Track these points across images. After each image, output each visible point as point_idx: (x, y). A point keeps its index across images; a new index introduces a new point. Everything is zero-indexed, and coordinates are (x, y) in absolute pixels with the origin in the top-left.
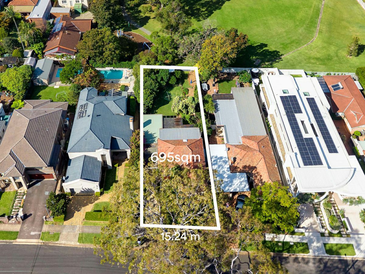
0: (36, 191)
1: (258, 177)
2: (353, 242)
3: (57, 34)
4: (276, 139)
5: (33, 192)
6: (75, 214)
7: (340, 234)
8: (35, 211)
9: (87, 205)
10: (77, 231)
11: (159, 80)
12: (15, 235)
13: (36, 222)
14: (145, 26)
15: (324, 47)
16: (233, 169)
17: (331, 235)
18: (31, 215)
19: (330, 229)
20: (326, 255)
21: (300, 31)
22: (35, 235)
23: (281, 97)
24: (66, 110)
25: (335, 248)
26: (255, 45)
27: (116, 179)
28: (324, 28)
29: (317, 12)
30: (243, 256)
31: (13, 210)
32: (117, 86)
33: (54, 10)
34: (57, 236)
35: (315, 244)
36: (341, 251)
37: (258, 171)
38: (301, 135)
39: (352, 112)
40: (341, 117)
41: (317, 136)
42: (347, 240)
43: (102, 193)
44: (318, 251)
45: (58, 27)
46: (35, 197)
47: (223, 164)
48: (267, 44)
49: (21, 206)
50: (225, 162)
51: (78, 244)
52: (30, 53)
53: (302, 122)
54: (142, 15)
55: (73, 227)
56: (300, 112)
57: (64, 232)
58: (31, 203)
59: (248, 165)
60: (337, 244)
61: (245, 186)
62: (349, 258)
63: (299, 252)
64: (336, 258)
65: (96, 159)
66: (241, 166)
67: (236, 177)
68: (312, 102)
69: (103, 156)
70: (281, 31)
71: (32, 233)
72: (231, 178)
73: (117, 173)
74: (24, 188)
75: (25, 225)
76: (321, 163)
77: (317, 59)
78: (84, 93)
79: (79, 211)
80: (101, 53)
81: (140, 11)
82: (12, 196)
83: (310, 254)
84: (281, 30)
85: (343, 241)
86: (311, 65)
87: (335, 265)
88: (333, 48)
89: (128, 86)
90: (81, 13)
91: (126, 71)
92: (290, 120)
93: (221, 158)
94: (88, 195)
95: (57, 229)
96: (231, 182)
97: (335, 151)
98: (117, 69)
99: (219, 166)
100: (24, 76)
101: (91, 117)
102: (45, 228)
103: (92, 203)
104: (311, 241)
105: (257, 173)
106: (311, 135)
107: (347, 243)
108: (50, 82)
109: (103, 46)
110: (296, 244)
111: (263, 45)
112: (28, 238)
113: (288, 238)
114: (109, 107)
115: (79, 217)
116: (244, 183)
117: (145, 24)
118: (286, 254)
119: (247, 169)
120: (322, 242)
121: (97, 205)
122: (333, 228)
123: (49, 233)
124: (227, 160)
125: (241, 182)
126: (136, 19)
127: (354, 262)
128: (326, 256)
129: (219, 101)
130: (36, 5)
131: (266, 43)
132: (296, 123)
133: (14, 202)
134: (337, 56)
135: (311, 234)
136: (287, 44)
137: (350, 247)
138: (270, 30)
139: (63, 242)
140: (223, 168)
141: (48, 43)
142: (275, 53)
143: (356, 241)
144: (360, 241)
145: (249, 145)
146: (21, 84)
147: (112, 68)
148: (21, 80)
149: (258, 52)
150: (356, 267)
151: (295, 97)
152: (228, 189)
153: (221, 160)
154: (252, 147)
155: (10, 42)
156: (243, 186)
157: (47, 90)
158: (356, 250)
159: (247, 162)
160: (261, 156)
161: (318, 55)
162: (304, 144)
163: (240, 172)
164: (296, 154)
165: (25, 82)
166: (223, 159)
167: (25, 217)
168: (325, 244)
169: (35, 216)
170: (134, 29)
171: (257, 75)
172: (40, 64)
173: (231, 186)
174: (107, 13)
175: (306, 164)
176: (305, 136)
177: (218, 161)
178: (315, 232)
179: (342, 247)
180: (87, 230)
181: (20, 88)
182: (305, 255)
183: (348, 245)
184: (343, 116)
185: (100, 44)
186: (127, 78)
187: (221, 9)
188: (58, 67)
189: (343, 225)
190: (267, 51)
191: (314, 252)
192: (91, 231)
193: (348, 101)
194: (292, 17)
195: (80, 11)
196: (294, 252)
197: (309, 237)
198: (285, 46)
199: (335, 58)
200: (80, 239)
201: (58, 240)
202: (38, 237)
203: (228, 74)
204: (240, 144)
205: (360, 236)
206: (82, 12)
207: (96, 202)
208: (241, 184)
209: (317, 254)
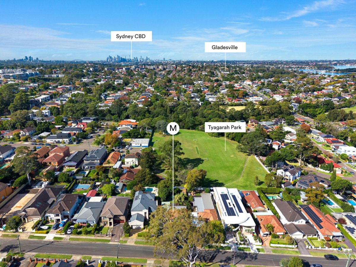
0: (117, 227)
2: (250, 247)
3: (125, 173)
4: (219, 212)
5: (115, 228)
6: (133, 235)
7: (244, 244)
8: (117, 234)
9: (138, 232)
10: (134, 240)
11: (169, 190)
12: (109, 241)
13: (117, 237)
14: (163, 172)
15: (244, 182)
17: (240, 244)
18: (115, 234)
19: (240, 242)
21: (233, 176)
23: (221, 195)
25: (242, 249)
26: (213, 180)
28: (245, 175)
29: (242, 169)
31: (108, 233)
33: (123, 166)
34: (126, 242)
35: (233, 247)
36: (244, 250)
38: (228, 207)
39: (253, 203)
40: (249, 206)
41: (235, 207)
43: (144, 228)
44: (235, 249)
45: (125, 172)
48: (218, 180)
49: (111, 232)
52: (113, 181)
53: (229, 203)
54: (162, 168)
55: (133, 239)
56: (228, 199)
57: (129, 240)
58: (115, 231)
60: (243, 247)
62: (248, 252)
63: (226, 249)
64: (242, 252)
65: (142, 215)
66: (203, 219)
68: (234, 197)
69: (145, 213)
71: (116, 240)
73: (150, 222)
74: (112, 226)
75: (113, 238)
76: (235, 215)
77: (241, 186)
78: (137, 193)
80: (144, 179)
81: (161, 167)
82: (107, 229)
83: (231, 250)
84: (224, 175)
85: (246, 246)
87: (242, 254)
88: (248, 182)
91: (154, 188)
92: (224, 202)
94: (138, 229)
95: (126, 239)
97: (242, 212)
98: (150, 188)
100: (112, 187)
101: (141, 199)
102: (121, 239)
103: (140, 232)
104: (232, 246)
106: (232, 206)
108: (122, 192)
109: (145, 176)
110: (226, 247)
111: (216, 181)
112: (114, 242)
113: (222, 245)
114: (148, 196)
115: (135, 236)
118: (221, 250)
120: (236, 246)
122: (241, 241)
123: (122, 240)
124: (197, 217)
126: (159, 170)
127: (250, 254)
128: (238, 251)
129: (195, 198)
130: (116, 164)
132: (227, 204)
134: (250, 185)
135: (232, 243)
138: (220, 175)
139: (128, 244)
141: (121, 178)
142: (222, 183)
143: (251, 247)
144: (253, 247)
145: (206, 212)
146: (110, 190)
147: (148, 187)
148: (111, 188)
149: (214, 183)
151: (226, 194)
154: (208, 212)
157: (120, 194)
158: (251, 250)
159: (205, 217)
160: (211, 215)
161: (241, 185)
162: (229, 209)
164: (225, 213)
165: (112, 190)
167: (113, 235)
168: (238, 247)
170: (158, 174)
171: (213, 190)
172: (118, 184)
174: (147, 165)
175: (229, 215)
176: (229, 207)
178: (234, 243)
179: (245, 248)
180: (138, 240)
181: (110, 192)
182: (229, 251)
183: (248, 248)
184: (250, 206)
185: (144, 175)
186: (155, 191)
188: (124, 187)
189: (246, 241)
190: (218, 183)
192: (140, 240)
193: (252, 199)
194: (230, 170)
195: (134, 166)
196: (225, 249)
197: (231, 245)
198: (226, 181)
199: (249, 186)
200: (135, 243)
201: (126, 243)
202: (118, 242)
203: (200, 190)
204: (203, 212)
205: (253, 245)
206: (136, 167)
207: (142, 231)
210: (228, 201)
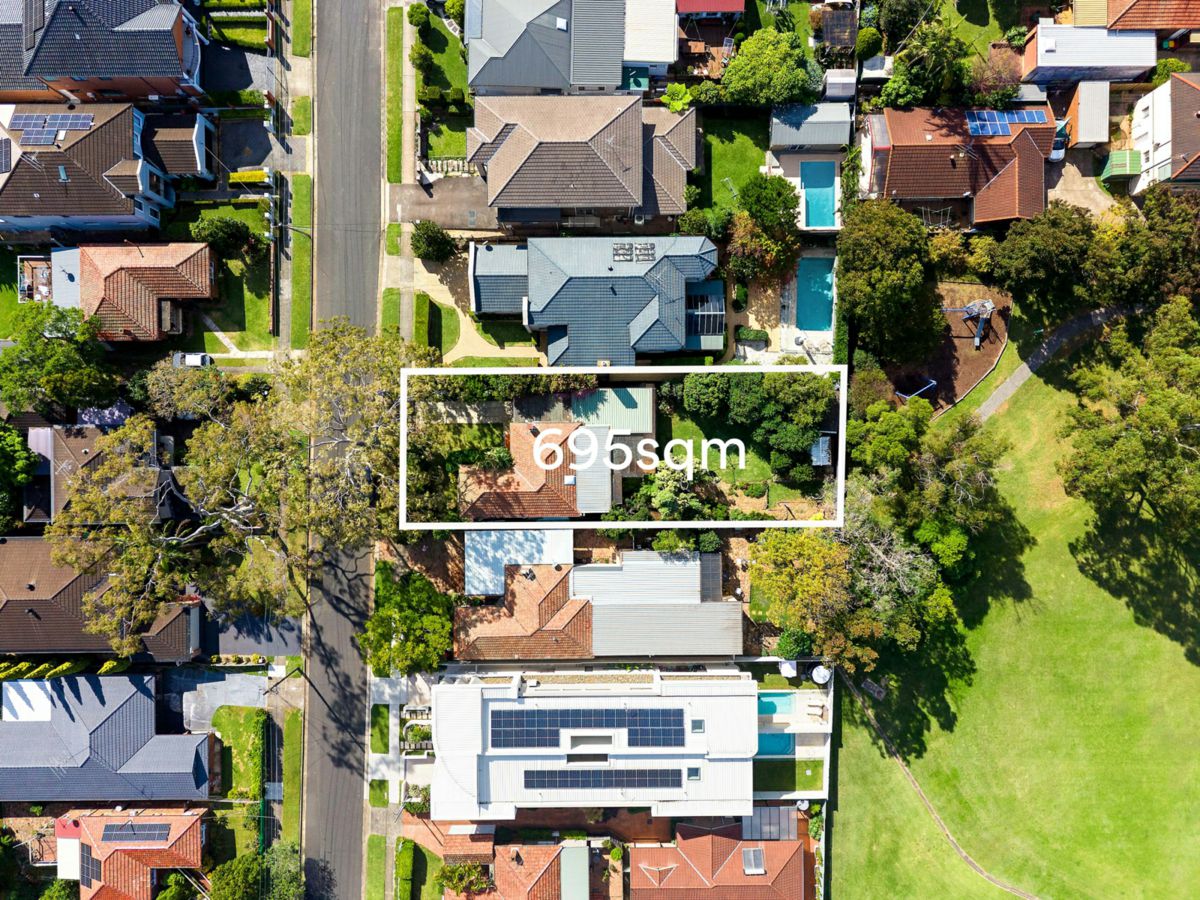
1: (490, 617)
2: (392, 755)
3: (954, 130)
5: (475, 188)
6: (434, 275)
7: (404, 738)
8: (438, 202)
9: (453, 295)
10: (403, 285)
12: (396, 177)
13: (417, 208)
14: (1042, 380)
15: (944, 888)
16: (512, 570)
17: (403, 722)
18: (431, 196)
20: (372, 704)
21: (1016, 841)
22: (396, 213)
24: (662, 213)
25: (382, 721)
26: (948, 697)
27: (506, 344)
30: (368, 565)
31: (440, 162)
32: (769, 321)
33: (1090, 91)
34: (395, 250)
35: (387, 691)
36: (378, 730)
37: (503, 619)
38: (568, 725)
41: (569, 759)
42: (395, 748)
43: (477, 319)
44: (377, 691)
45: (996, 124)
46: (466, 194)
47: (525, 554)
48: (952, 731)
49: (450, 174)
50: (530, 557)
51: (383, 289)
52: (877, 74)
56: (631, 743)
57: (400, 262)
59: (516, 601)
60: (388, 727)
61: (476, 589)
62: (367, 739)
64: (368, 719)
66: (515, 586)
67: (496, 574)
68: (670, 778)
70: (1017, 785)
71: (399, 208)
72: (494, 565)
73: (521, 344)
75: (412, 192)
76: (496, 744)
77: (894, 853)
78: (691, 246)
79: (441, 281)
83: (372, 677)
84: (1020, 787)
85: (393, 739)
86: (869, 827)
87: (356, 713)
89: (770, 349)
90: (1102, 178)
93: (540, 551)
96: (486, 564)
97: (529, 784)
99: (521, 544)
101: (610, 274)
103: (456, 303)
104: (392, 685)
105: (499, 616)
107: (391, 745)
108: (784, 152)
112: (392, 201)
114: (644, 310)
115: (430, 282)
116: (482, 588)
117: (1046, 383)
119: (510, 598)
120: (391, 702)
121: (452, 312)
123: (399, 236)
124: (535, 562)
125: (484, 582)
127: (361, 746)
128: (369, 703)
131: (956, 729)
133: (456, 159)
135: (405, 688)
136: (955, 786)
137: (383, 749)
138: (1020, 755)
139: (385, 264)
140: (517, 551)
142: (916, 746)
143: (393, 762)
144: (394, 769)
145: (562, 611)
149: (917, 700)
150: (354, 745)
151: (681, 743)
152: (470, 556)
153: (534, 551)
154: (557, 616)
155: (900, 8)
156: (476, 584)
158: (379, 756)
160: (530, 631)
162: (542, 723)
163: (506, 583)
166: (536, 555)
167: (427, 187)
168: (387, 707)
169: (429, 204)
170: (1020, 349)
172: (831, 112)
173: (477, 561)
175: (496, 714)
176: (566, 733)
177: (534, 544)
178: (408, 696)
179: (384, 735)
180: (405, 300)
182: (370, 670)
183: (386, 746)
186: (800, 343)
187: (1135, 625)
190: (925, 726)
191: (375, 685)
192: (403, 308)
195: (1109, 173)
197: (397, 683)
200: (390, 291)
201: (390, 253)
202: (393, 219)
204: (571, 594)
205: (402, 772)
206: (1105, 181)
207: (459, 311)
208: (480, 581)
209: (373, 688)
210: (621, 735)
